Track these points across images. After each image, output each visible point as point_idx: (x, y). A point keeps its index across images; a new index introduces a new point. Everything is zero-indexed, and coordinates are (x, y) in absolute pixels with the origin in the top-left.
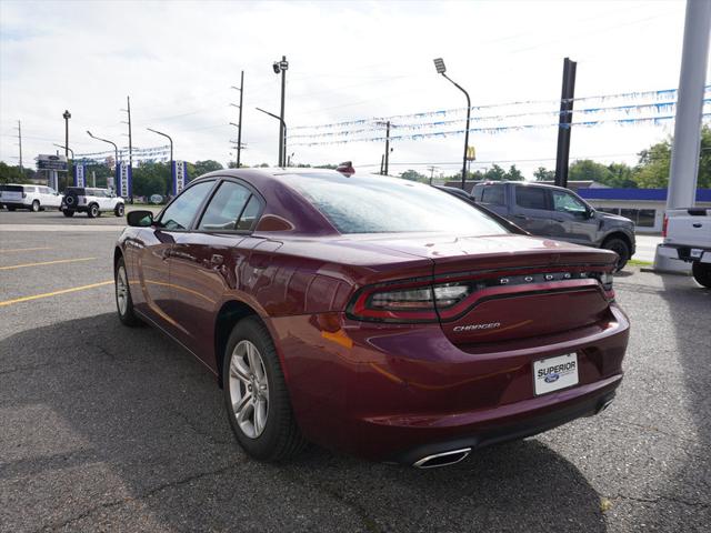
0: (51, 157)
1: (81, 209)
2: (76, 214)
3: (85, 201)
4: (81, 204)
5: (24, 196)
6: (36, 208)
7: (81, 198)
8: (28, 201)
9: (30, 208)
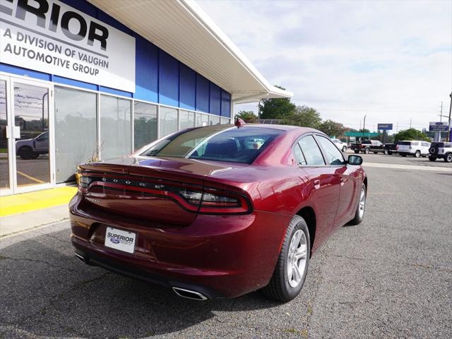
0: (437, 123)
1: (440, 156)
2: (438, 159)
3: (443, 151)
4: (440, 153)
5: (410, 148)
6: (417, 155)
7: (440, 149)
8: (413, 151)
9: (414, 155)
